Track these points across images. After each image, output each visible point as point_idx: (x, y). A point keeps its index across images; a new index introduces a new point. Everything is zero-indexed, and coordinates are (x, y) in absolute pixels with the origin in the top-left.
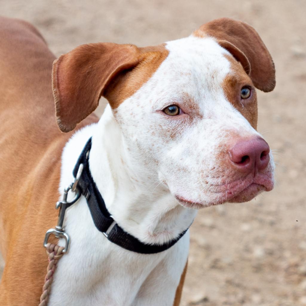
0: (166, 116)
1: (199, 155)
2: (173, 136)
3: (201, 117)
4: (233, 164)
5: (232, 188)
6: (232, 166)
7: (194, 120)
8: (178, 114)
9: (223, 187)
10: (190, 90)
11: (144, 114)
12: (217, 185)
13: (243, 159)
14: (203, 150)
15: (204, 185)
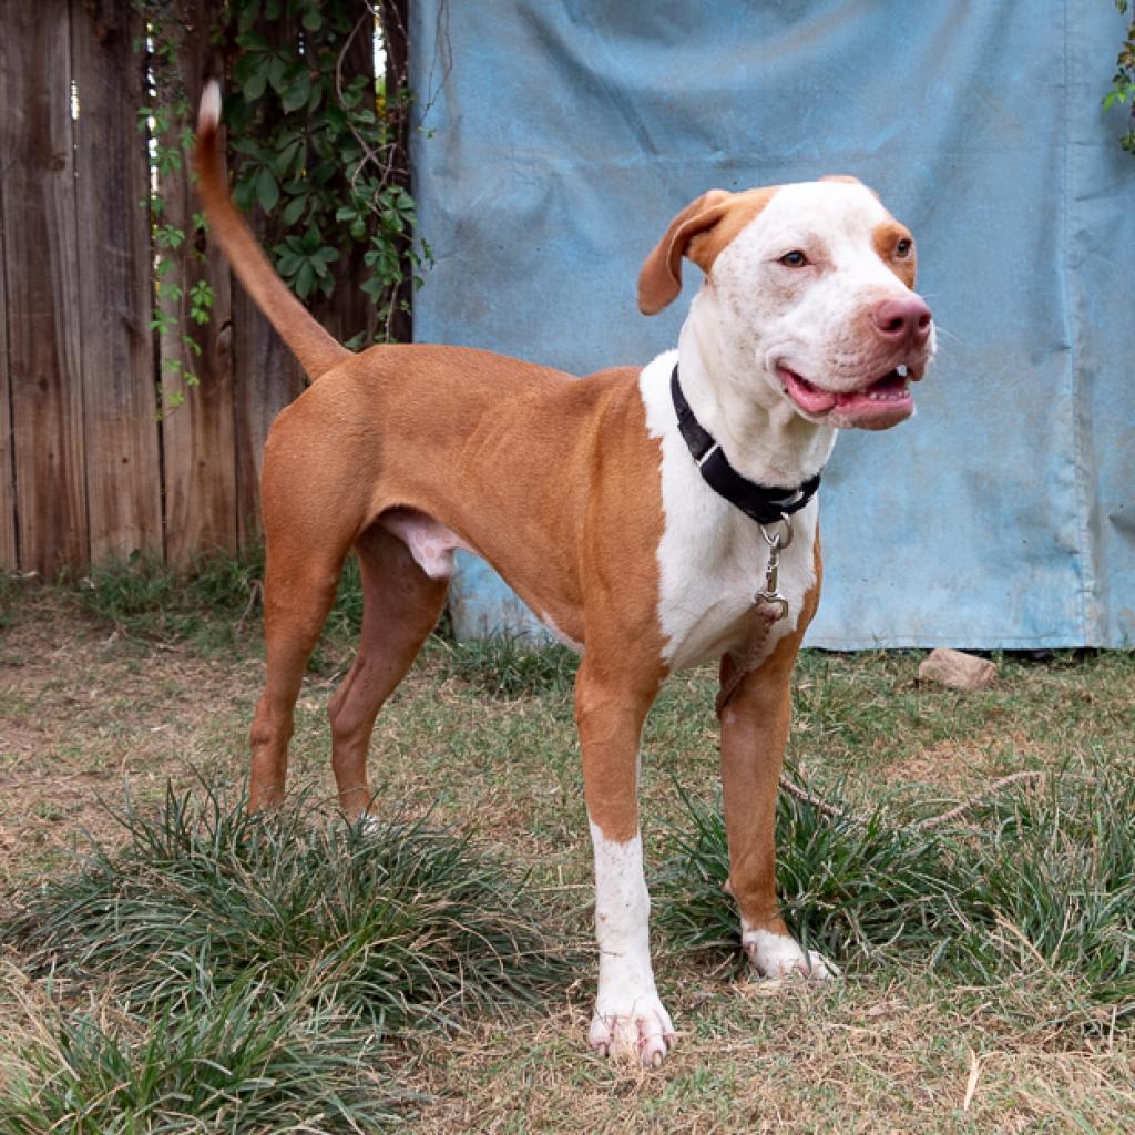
0: (784, 268)
1: (825, 322)
2: (788, 296)
3: (834, 269)
4: (878, 330)
5: (873, 369)
6: (876, 334)
7: (824, 273)
8: (803, 265)
9: (860, 368)
10: (821, 229)
11: (748, 267)
12: (852, 366)
13: (894, 324)
14: (833, 314)
15: (831, 365)
